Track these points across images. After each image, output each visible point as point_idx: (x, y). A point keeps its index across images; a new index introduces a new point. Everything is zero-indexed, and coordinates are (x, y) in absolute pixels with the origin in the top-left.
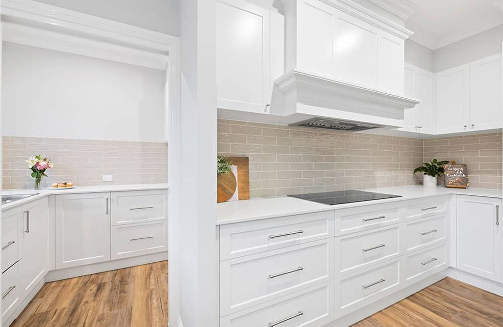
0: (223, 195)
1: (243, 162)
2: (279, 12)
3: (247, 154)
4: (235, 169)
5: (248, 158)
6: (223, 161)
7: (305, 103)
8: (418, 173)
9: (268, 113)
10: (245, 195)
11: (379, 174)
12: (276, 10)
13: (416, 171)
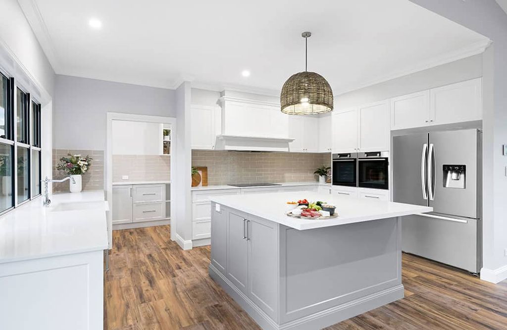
0: (195, 183)
1: (204, 169)
2: (219, 105)
3: (207, 166)
4: (200, 173)
5: (207, 168)
6: (195, 169)
7: (229, 145)
8: (317, 174)
9: (214, 149)
10: (205, 183)
11: (287, 175)
12: (218, 105)
13: (315, 173)
